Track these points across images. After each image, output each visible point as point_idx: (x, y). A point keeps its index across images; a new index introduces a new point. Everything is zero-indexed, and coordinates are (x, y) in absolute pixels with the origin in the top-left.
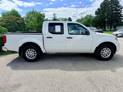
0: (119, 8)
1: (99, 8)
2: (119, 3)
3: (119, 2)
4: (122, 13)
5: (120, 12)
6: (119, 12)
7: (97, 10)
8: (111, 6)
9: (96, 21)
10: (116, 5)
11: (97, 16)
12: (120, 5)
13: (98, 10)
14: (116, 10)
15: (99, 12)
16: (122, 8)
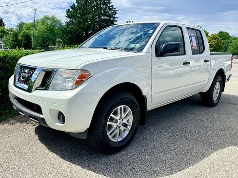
0: (110, 12)
1: (74, 4)
2: (111, 1)
4: (116, 21)
5: (113, 20)
7: (70, 8)
8: (97, 4)
9: (71, 32)
11: (70, 21)
12: (112, 6)
13: (72, 7)
14: (106, 14)
15: (74, 12)
16: (116, 13)
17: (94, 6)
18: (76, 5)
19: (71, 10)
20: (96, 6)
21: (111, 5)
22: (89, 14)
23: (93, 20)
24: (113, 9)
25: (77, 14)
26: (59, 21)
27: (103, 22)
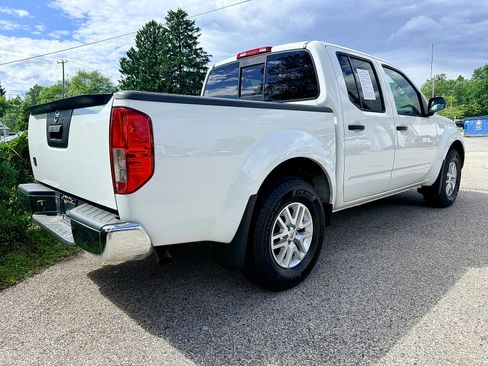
0: (198, 60)
1: (132, 49)
2: (197, 41)
3: (196, 38)
6: (202, 71)
7: (126, 56)
10: (190, 46)
11: (128, 78)
12: (201, 49)
13: (129, 54)
14: (190, 63)
15: (133, 63)
16: (208, 60)
17: (169, 50)
18: (137, 50)
19: (128, 59)
20: (172, 51)
21: (198, 47)
22: (160, 64)
23: (168, 74)
24: (203, 54)
25: (139, 65)
26: (107, 80)
27: (187, 77)
